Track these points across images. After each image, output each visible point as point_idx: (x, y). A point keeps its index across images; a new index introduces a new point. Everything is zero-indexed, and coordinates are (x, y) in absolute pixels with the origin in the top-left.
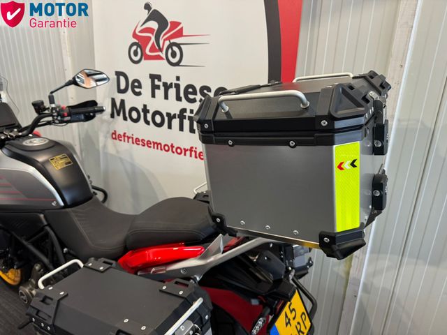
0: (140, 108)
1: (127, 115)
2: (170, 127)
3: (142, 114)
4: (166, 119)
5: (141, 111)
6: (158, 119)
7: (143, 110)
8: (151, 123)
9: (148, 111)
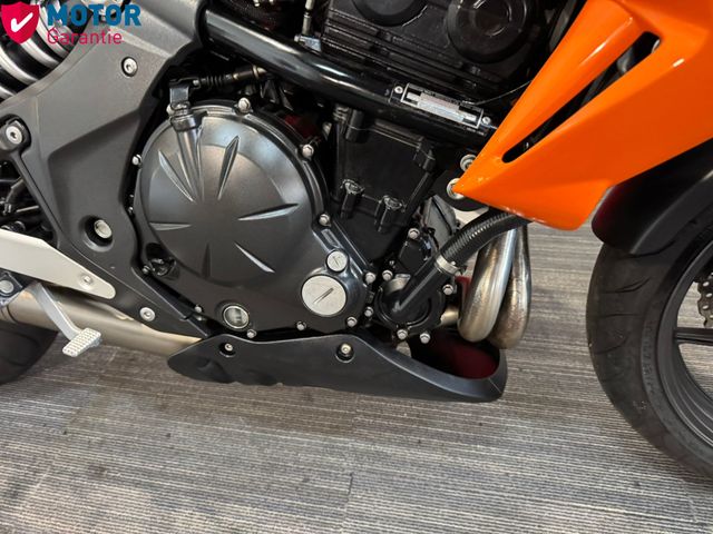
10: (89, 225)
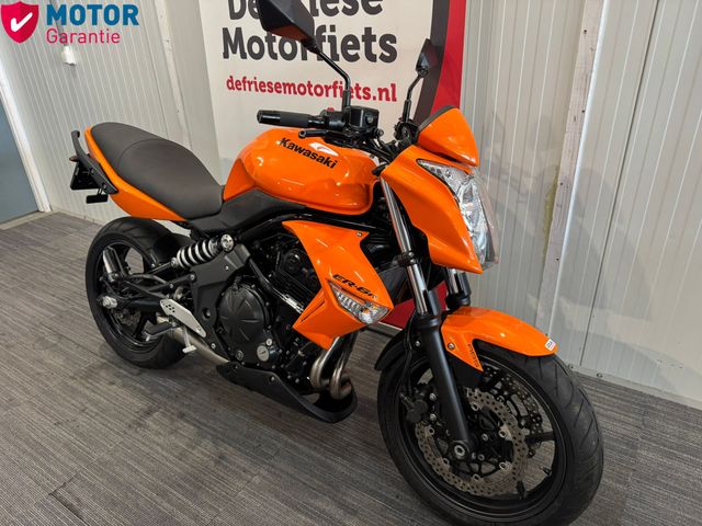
0: (263, 36)
1: (246, 51)
2: (304, 57)
3: (266, 44)
4: (299, 45)
5: (263, 39)
6: (288, 48)
7: (267, 39)
8: (279, 55)
9: (274, 39)
10: (205, 311)
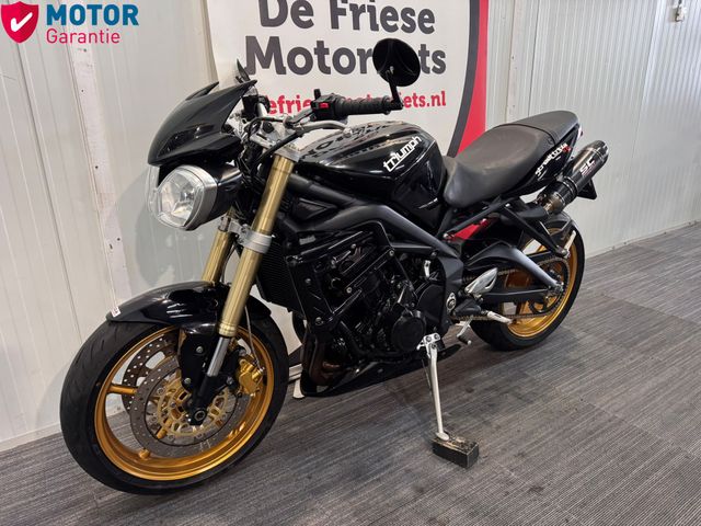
0: (311, 48)
1: (285, 64)
2: (364, 70)
3: (315, 58)
4: (358, 58)
5: (312, 53)
6: (344, 61)
7: (316, 51)
8: (333, 69)
9: (327, 51)
